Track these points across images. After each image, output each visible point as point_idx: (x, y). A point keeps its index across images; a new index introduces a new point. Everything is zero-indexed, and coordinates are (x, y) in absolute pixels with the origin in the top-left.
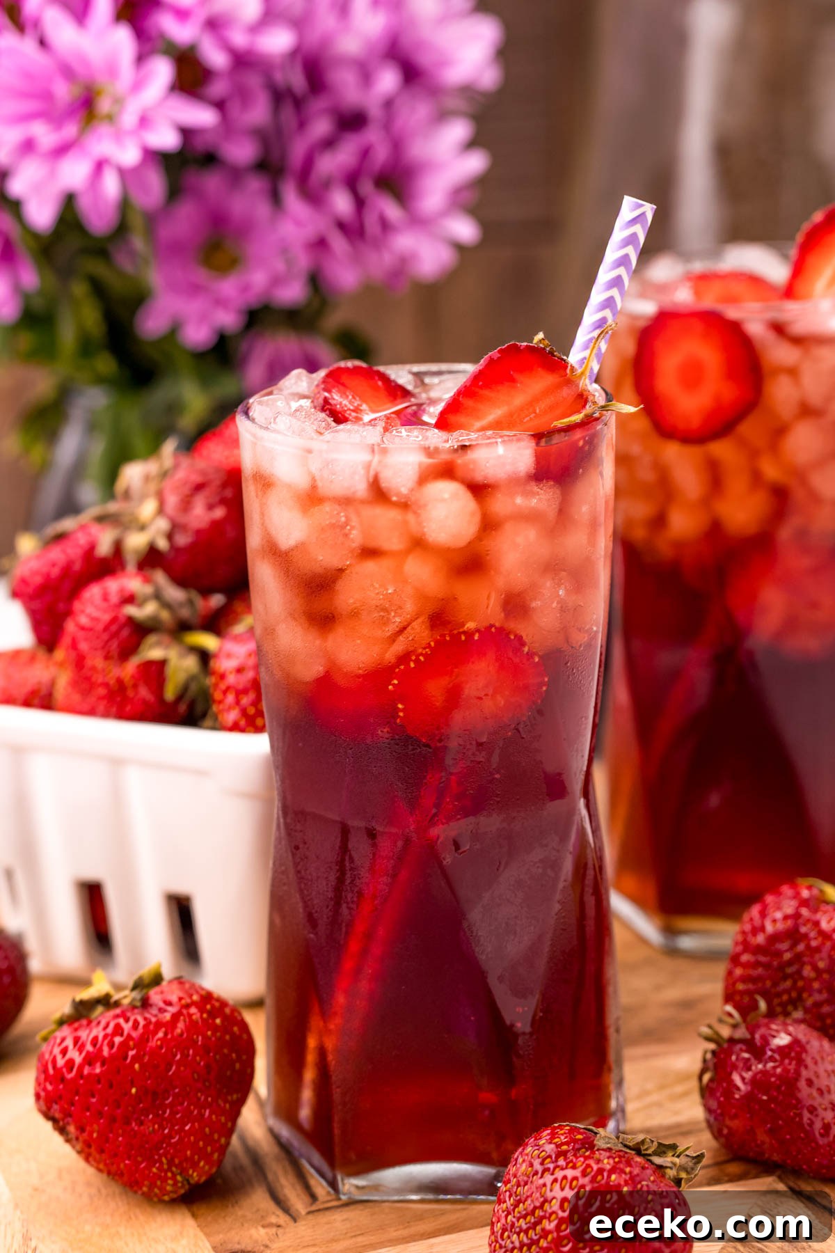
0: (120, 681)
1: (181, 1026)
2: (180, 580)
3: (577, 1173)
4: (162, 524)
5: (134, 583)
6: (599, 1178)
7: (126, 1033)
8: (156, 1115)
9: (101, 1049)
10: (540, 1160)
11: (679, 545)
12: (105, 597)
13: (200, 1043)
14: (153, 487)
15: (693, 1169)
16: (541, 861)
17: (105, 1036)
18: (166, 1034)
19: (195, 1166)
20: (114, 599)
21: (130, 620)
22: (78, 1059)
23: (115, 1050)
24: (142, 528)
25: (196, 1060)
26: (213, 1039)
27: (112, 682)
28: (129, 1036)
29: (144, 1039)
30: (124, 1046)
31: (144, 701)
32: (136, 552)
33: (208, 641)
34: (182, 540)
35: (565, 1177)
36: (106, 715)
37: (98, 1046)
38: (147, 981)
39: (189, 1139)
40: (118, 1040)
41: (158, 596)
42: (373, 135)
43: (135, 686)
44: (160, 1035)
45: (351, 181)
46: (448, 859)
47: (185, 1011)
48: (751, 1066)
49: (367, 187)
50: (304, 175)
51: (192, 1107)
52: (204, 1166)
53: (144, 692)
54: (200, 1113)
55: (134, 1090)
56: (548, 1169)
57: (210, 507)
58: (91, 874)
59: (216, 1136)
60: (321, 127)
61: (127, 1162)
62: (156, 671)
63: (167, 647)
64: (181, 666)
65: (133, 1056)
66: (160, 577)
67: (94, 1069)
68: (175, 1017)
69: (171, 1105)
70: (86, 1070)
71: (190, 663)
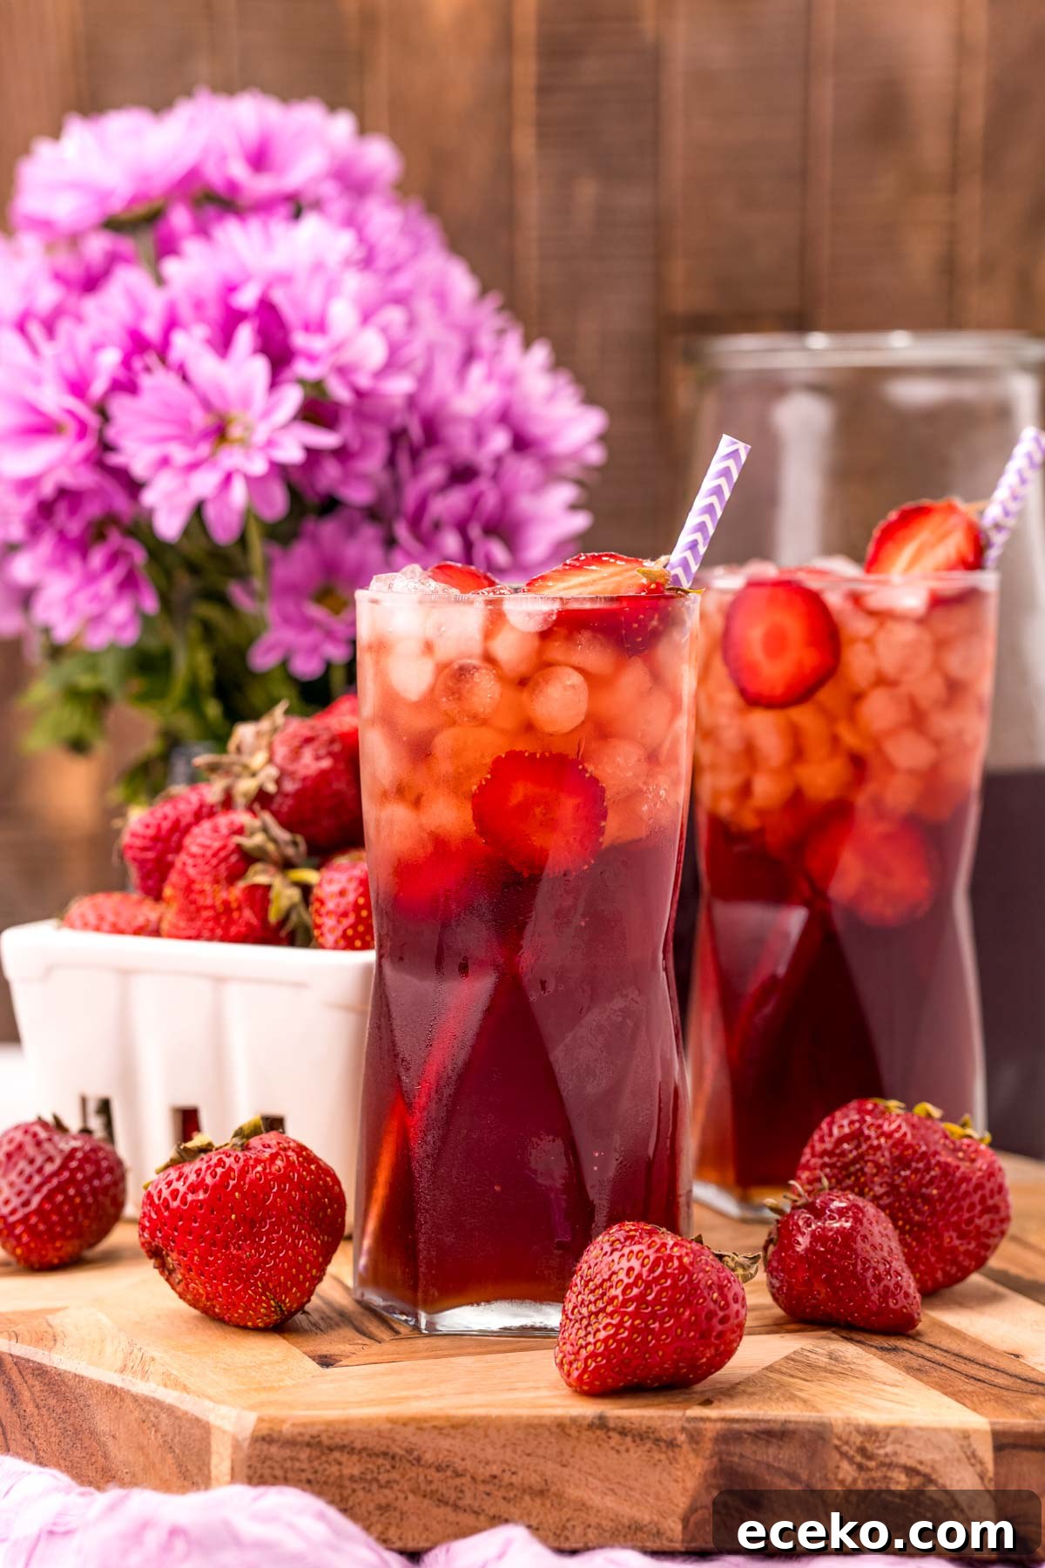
0: (226, 903)
1: (279, 1163)
2: (285, 824)
3: (643, 1247)
4: (273, 771)
5: (242, 818)
6: (663, 1249)
7: (227, 1166)
8: (253, 1242)
9: (203, 1179)
10: (609, 1243)
11: (761, 813)
12: (216, 830)
13: (296, 1180)
14: (264, 742)
15: (749, 1267)
16: (620, 1010)
17: (209, 1167)
18: (264, 1169)
19: (287, 1291)
20: (224, 831)
21: (239, 847)
22: (182, 1189)
23: (218, 1178)
24: (254, 775)
25: (291, 1194)
26: (308, 1179)
27: (218, 903)
28: (231, 1169)
29: (243, 1172)
30: (227, 1175)
31: (248, 924)
32: (245, 795)
33: (310, 876)
34: (290, 786)
35: (632, 1252)
36: (212, 938)
37: (202, 1175)
38: (246, 1132)
39: (283, 1265)
40: (219, 1170)
41: (265, 830)
42: (483, 484)
43: (239, 909)
44: (259, 1168)
45: (462, 527)
46: (534, 997)
47: (282, 1153)
48: (811, 1224)
49: (475, 532)
50: (415, 521)
51: (287, 1236)
52: (296, 1292)
53: (248, 914)
54: (293, 1241)
55: (233, 1216)
56: (616, 1249)
57: (318, 758)
58: (187, 1101)
59: (308, 1266)
60: (435, 474)
61: (224, 1284)
62: (260, 896)
63: (273, 876)
64: (284, 895)
65: (233, 1186)
66: (267, 817)
67: (198, 1196)
68: (274, 1157)
69: (268, 1233)
70: (190, 1197)
71: (294, 894)
